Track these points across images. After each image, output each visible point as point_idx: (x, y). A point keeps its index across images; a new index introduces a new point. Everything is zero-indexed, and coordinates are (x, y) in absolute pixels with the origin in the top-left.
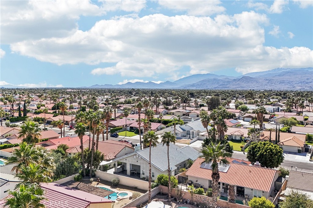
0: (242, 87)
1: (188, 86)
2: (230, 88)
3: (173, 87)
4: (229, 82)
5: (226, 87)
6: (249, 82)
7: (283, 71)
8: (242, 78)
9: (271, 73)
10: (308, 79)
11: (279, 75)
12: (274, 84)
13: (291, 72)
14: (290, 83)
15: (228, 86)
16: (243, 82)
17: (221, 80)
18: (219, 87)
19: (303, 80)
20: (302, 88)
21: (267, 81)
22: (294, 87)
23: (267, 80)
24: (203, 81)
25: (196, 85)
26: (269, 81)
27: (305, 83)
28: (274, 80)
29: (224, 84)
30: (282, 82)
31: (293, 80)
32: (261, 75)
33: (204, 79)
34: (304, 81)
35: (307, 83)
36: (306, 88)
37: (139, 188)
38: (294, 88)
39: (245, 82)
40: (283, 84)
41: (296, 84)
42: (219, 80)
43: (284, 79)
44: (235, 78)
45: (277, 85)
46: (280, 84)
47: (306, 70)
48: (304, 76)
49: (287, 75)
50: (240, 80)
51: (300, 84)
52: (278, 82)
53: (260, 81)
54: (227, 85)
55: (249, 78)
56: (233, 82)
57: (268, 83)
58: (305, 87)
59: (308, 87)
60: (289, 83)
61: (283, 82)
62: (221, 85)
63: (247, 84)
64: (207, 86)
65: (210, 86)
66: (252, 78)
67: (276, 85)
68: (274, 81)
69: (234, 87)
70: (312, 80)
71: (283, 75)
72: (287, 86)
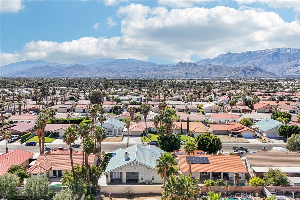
0: (76, 75)
2: (64, 76)
4: (62, 70)
6: (81, 70)
8: (74, 66)
16: (76, 70)
18: (52, 75)
20: (126, 76)
21: (98, 70)
32: (91, 63)
33: (35, 66)
34: (126, 70)
36: (129, 76)
43: (112, 68)
47: (127, 60)
49: (114, 65)
51: (124, 73)
53: (92, 69)
55: (82, 66)
56: (66, 70)
60: (115, 71)
62: (54, 73)
69: (68, 74)
70: (133, 69)
71: (110, 65)
72: (114, 74)
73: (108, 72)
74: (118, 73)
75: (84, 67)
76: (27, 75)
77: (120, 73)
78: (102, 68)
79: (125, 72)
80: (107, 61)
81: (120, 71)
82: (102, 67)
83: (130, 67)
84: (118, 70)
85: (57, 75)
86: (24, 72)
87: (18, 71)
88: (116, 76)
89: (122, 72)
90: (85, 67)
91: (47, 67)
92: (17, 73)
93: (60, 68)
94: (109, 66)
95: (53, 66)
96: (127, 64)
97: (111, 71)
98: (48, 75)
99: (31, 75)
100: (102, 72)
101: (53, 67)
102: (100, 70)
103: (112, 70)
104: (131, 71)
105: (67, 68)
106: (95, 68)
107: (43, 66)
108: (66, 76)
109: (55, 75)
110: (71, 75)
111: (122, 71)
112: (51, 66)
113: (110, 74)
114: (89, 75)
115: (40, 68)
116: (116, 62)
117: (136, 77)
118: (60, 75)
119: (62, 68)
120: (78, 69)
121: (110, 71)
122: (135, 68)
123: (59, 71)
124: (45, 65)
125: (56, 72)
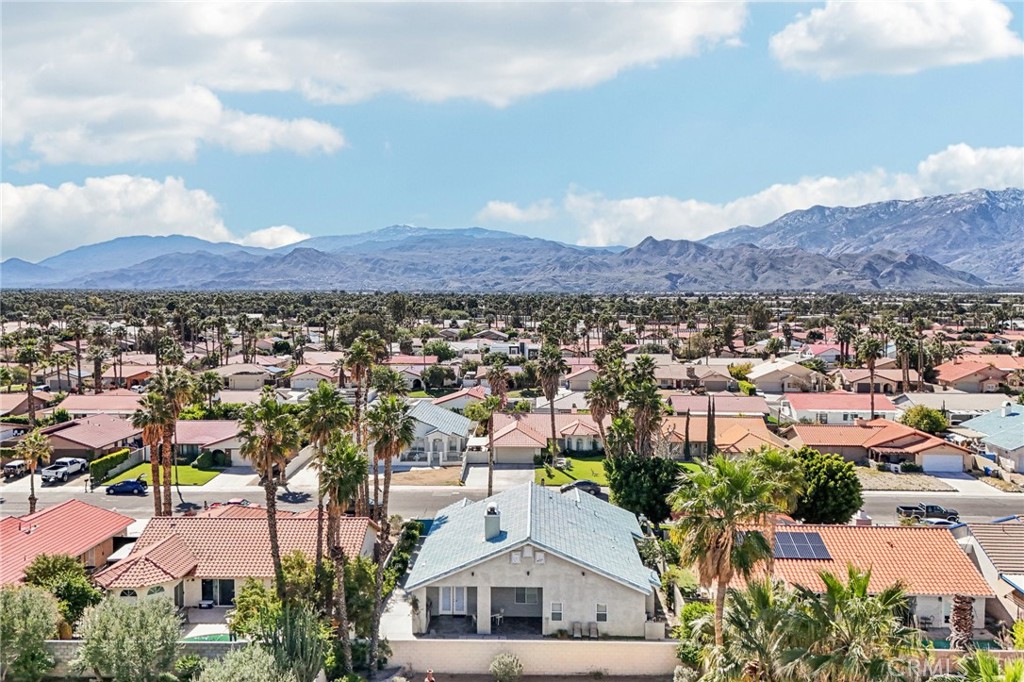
4: (250, 266)
6: (314, 266)
7: (410, 234)
8: (291, 254)
9: (376, 239)
10: (475, 260)
11: (401, 248)
12: (390, 273)
13: (433, 237)
14: (431, 272)
15: (248, 279)
16: (296, 266)
17: (225, 259)
18: (218, 284)
19: (465, 264)
20: (464, 285)
21: (369, 265)
27: (468, 271)
28: (387, 261)
31: (437, 263)
32: (348, 245)
34: (466, 268)
35: (474, 271)
36: (474, 286)
38: (443, 284)
40: (414, 275)
41: (446, 273)
43: (415, 261)
44: (270, 254)
45: (398, 276)
46: (406, 275)
49: (423, 248)
50: (289, 259)
51: (457, 275)
52: (399, 268)
53: (349, 263)
54: (245, 274)
55: (315, 253)
56: (263, 266)
57: (372, 270)
58: (472, 282)
59: (479, 283)
60: (428, 270)
62: (223, 275)
63: (310, 272)
64: (174, 280)
65: (187, 279)
66: (323, 254)
67: (395, 277)
68: (389, 265)
69: (271, 281)
70: (487, 262)
71: (411, 248)
72: (424, 280)
73: (403, 273)
74: (438, 275)
75: (323, 258)
76: (136, 284)
77: (446, 277)
78: (384, 260)
79: (460, 271)
80: (401, 237)
81: (445, 269)
82: (382, 257)
83: (477, 256)
84: (436, 268)
85: (232, 283)
86: (126, 273)
87: (106, 272)
88: (429, 285)
89: (451, 274)
90: (328, 255)
91: (200, 256)
92: (103, 279)
93: (243, 259)
94: (406, 253)
95: (222, 254)
96: (469, 245)
97: (415, 270)
98: (205, 285)
99: (145, 283)
100: (382, 272)
101: (220, 256)
102: (376, 264)
103: (418, 267)
104: (482, 270)
105: (268, 259)
106: (360, 260)
107: (188, 254)
108: (264, 286)
109: (226, 283)
110: (281, 283)
111: (451, 270)
112: (215, 252)
113: (410, 280)
114: (340, 282)
115: (178, 260)
116: (431, 240)
117: (497, 288)
118: (244, 283)
119: (250, 261)
120: (305, 263)
121: (411, 268)
122: (494, 261)
123: (239, 270)
124: (194, 251)
125: (231, 275)
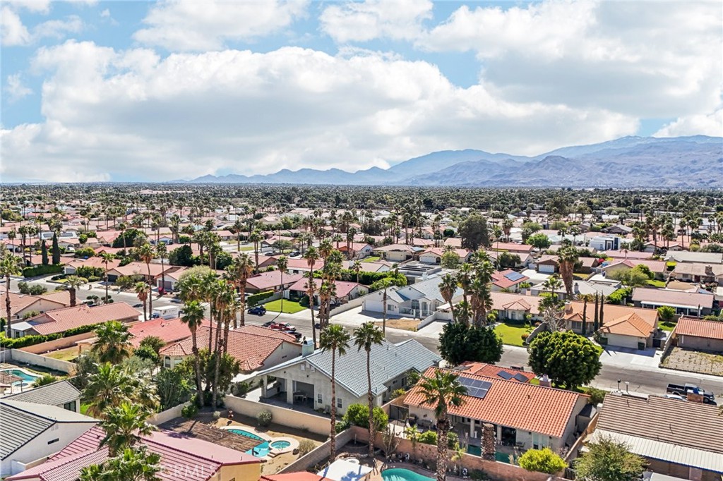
0: (546, 181)
1: (422, 179)
2: (517, 184)
3: (386, 180)
4: (515, 169)
5: (509, 182)
6: (560, 169)
7: (639, 142)
8: (544, 160)
9: (612, 147)
10: (694, 162)
11: (630, 154)
12: (619, 173)
13: (658, 145)
14: (653, 172)
15: (512, 178)
16: (546, 169)
17: (498, 165)
18: (492, 182)
19: (684, 165)
20: (682, 182)
21: (602, 168)
22: (663, 180)
23: (601, 164)
24: (456, 166)
25: (439, 176)
26: (607, 166)
27: (686, 171)
28: (617, 164)
29: (504, 175)
30: (636, 170)
31: (660, 165)
32: (588, 152)
33: (458, 162)
34: (685, 168)
35: (692, 171)
36: (690, 184)
37: (312, 431)
38: (662, 182)
39: (551, 168)
40: (639, 174)
41: (667, 173)
42: (493, 164)
43: (641, 163)
44: (529, 161)
45: (625, 175)
46: (632, 175)
47: (691, 140)
48: (686, 154)
49: (649, 153)
50: (542, 164)
52: (626, 169)
53: (586, 166)
54: (511, 175)
55: (562, 159)
56: (524, 169)
57: (604, 171)
58: (689, 180)
59: (695, 181)
60: (651, 171)
61: (638, 168)
62: (496, 176)
63: (557, 173)
64: (464, 180)
65: (473, 179)
66: (567, 160)
67: (622, 177)
68: (619, 167)
69: (527, 180)
70: (705, 163)
74: (660, 174)
75: (567, 163)
77: (666, 176)
78: (614, 163)
79: (679, 171)
80: (632, 145)
81: (666, 170)
82: (613, 160)
83: (697, 158)
84: (658, 169)
85: (501, 182)
86: (436, 175)
87: (424, 175)
88: (650, 182)
89: (671, 173)
90: (572, 161)
91: (482, 163)
93: (511, 164)
94: (634, 158)
95: (497, 161)
96: (691, 150)
97: (639, 171)
98: (483, 183)
101: (495, 163)
103: (643, 169)
104: (700, 170)
105: (528, 164)
106: (596, 164)
107: (474, 162)
109: (496, 182)
111: (671, 170)
112: (493, 160)
113: (635, 179)
115: (469, 166)
120: (554, 167)
122: (712, 162)
124: (479, 160)
